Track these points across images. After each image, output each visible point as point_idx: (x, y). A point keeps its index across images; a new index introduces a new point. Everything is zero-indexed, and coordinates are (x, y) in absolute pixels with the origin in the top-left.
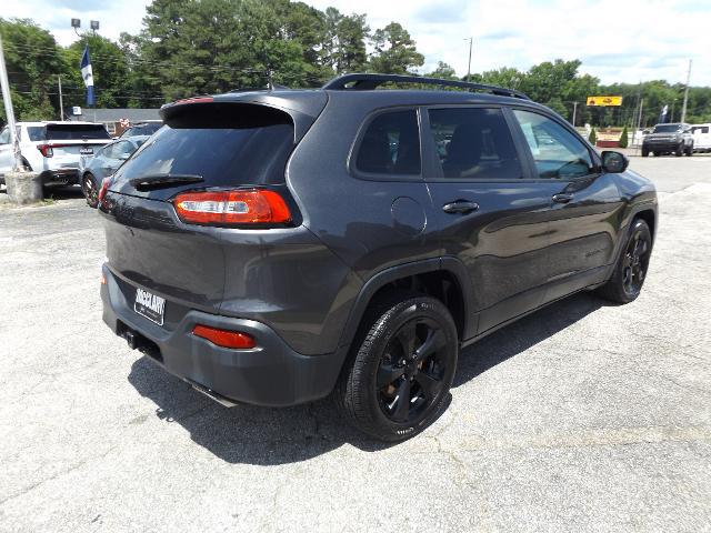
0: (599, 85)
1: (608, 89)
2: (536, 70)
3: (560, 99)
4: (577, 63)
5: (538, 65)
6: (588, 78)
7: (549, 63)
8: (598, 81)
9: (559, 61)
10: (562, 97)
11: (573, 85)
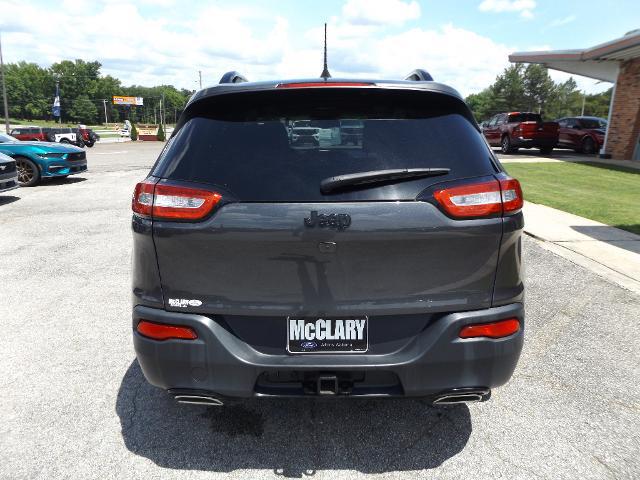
0: (121, 86)
1: (129, 90)
2: (58, 68)
3: (87, 97)
4: (97, 65)
5: (59, 63)
6: (110, 79)
7: (70, 63)
8: (120, 83)
9: (80, 61)
10: (90, 95)
11: (98, 84)
